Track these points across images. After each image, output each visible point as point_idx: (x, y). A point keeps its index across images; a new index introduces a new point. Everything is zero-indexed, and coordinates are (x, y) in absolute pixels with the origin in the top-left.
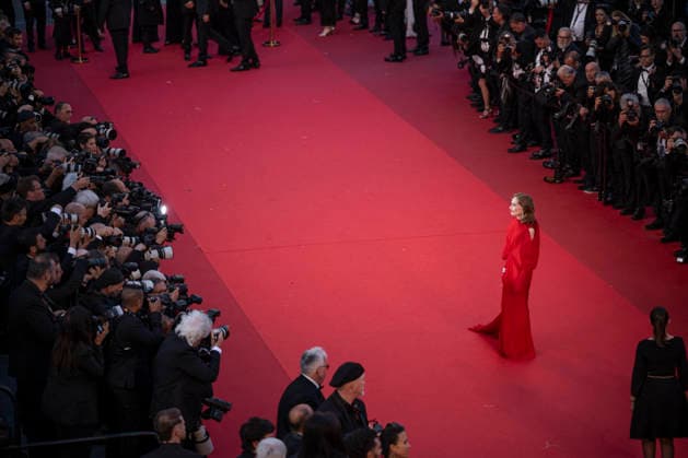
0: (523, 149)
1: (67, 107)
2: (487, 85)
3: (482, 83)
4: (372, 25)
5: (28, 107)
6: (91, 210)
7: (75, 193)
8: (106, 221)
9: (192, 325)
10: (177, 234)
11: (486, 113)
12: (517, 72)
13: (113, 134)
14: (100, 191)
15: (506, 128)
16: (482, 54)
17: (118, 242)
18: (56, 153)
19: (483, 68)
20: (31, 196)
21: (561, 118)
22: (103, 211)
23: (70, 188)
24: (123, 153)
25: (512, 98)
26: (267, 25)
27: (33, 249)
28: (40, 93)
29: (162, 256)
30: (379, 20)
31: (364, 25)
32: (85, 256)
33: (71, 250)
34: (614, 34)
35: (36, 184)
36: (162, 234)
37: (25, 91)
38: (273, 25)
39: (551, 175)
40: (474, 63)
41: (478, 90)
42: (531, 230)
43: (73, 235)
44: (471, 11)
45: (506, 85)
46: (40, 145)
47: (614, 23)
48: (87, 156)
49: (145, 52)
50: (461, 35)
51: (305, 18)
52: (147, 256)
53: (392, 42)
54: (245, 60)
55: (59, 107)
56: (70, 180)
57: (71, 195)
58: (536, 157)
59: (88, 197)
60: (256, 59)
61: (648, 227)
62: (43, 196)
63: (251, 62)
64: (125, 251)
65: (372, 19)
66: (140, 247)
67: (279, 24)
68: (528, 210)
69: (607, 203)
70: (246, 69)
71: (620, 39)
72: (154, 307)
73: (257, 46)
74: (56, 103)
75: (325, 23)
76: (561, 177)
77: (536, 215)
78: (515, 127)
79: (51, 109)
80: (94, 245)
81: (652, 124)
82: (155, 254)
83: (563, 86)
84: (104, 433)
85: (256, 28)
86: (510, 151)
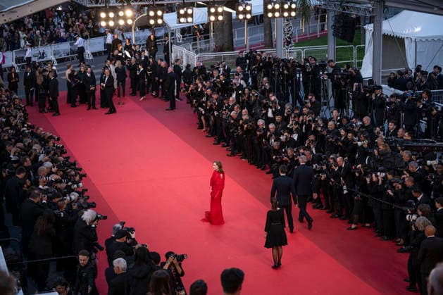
0: (219, 143)
1: (41, 129)
2: (205, 119)
3: (202, 118)
4: (160, 96)
5: (25, 129)
6: (49, 170)
7: (43, 163)
8: (56, 173)
9: (88, 215)
10: (83, 178)
11: (204, 129)
12: (216, 113)
13: (58, 139)
14: (52, 161)
15: (212, 136)
16: (202, 107)
17: (61, 182)
18: (36, 147)
19: (203, 112)
20: (26, 164)
21: (233, 131)
22: (54, 170)
23: (41, 161)
24: (63, 147)
25: (215, 123)
26: (119, 96)
27: (25, 186)
28: (29, 124)
29: (78, 187)
30: (163, 94)
31: (157, 96)
32: (47, 189)
33: (41, 187)
34: (253, 99)
35: (28, 159)
36: (77, 178)
37: (23, 123)
38: (121, 96)
39: (229, 153)
40: (199, 110)
41: (201, 120)
42: (222, 175)
43: (41, 180)
44: (199, 90)
45: (212, 118)
46: (29, 143)
47: (253, 94)
48: (49, 148)
49: (72, 106)
50: (195, 101)
51: (134, 93)
52: (73, 187)
53: (169, 102)
54: (110, 110)
55: (38, 129)
56: (41, 157)
57: (42, 163)
58: (224, 146)
59: (49, 164)
60: (114, 109)
61: (267, 173)
62: (30, 164)
63: (113, 111)
64: (64, 185)
65: (160, 93)
66: (70, 183)
67: (124, 96)
68: (220, 167)
69: (251, 164)
70: (111, 113)
71: (255, 101)
72: (75, 207)
73: (115, 104)
74: (36, 127)
75: (141, 96)
76: (233, 154)
77: (223, 169)
78: (216, 134)
79: (34, 130)
80: (50, 183)
81: (269, 133)
82: (75, 186)
83: (233, 119)
84: (56, 256)
85: (115, 98)
86: (214, 144)
